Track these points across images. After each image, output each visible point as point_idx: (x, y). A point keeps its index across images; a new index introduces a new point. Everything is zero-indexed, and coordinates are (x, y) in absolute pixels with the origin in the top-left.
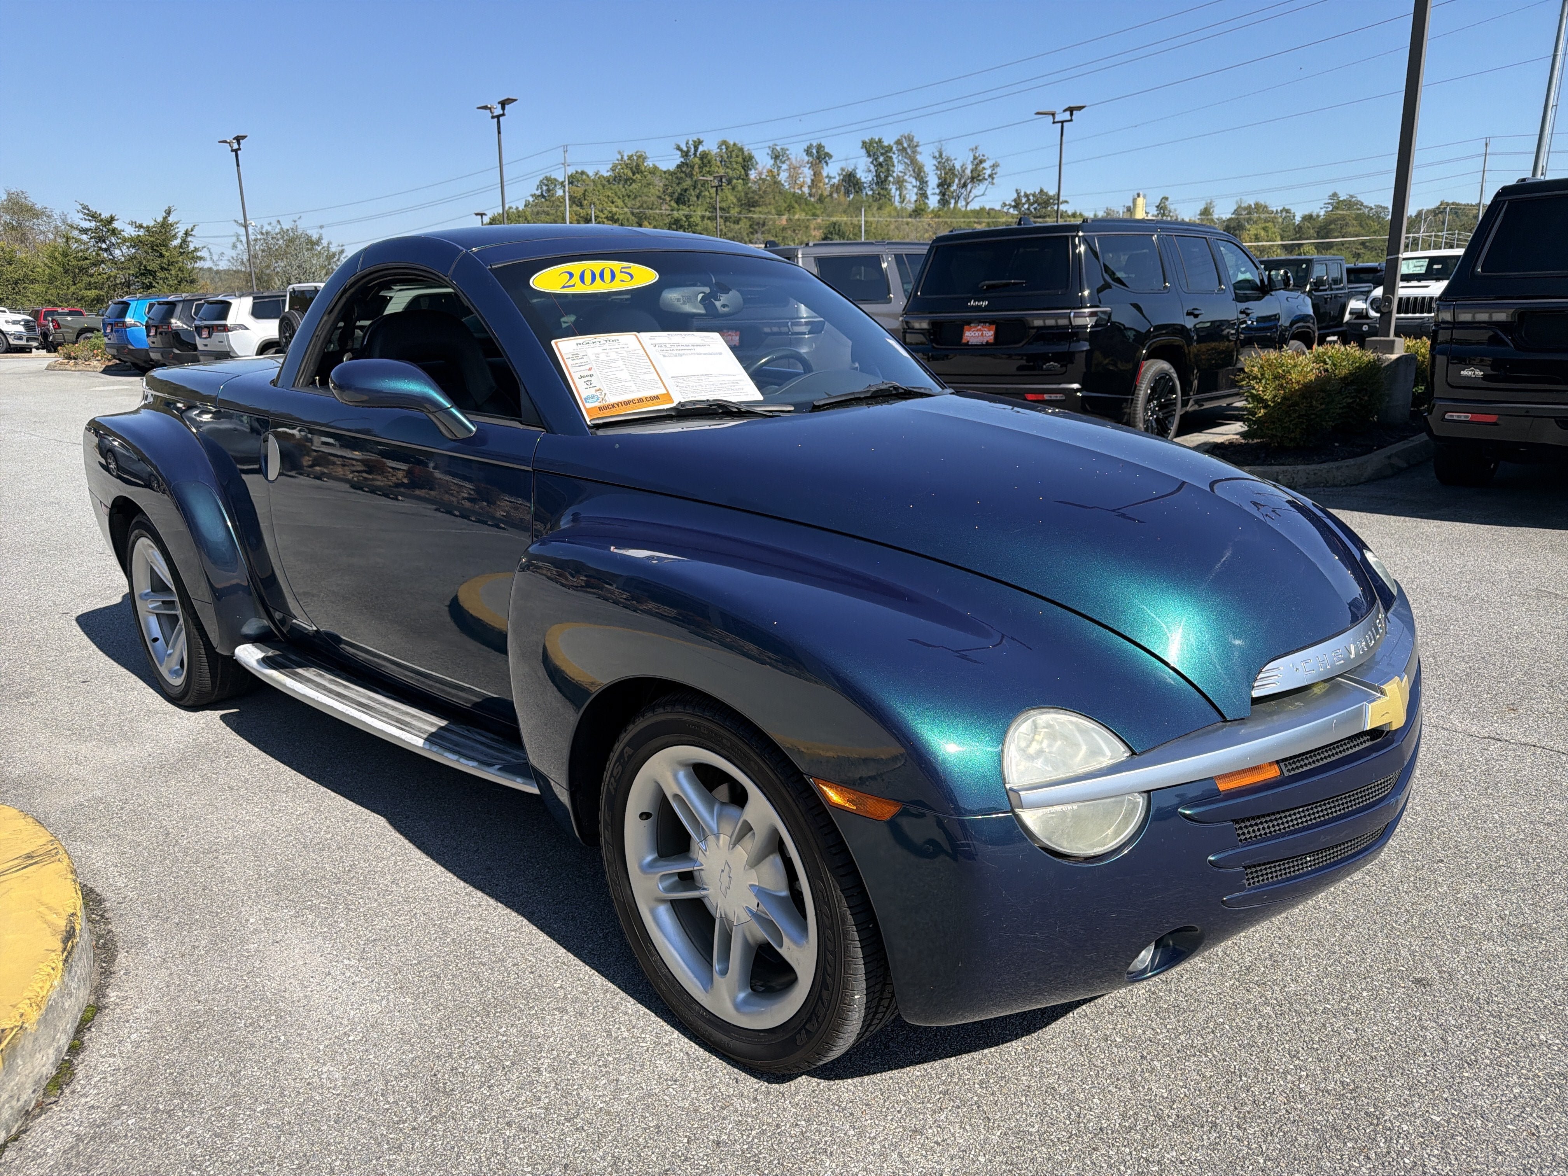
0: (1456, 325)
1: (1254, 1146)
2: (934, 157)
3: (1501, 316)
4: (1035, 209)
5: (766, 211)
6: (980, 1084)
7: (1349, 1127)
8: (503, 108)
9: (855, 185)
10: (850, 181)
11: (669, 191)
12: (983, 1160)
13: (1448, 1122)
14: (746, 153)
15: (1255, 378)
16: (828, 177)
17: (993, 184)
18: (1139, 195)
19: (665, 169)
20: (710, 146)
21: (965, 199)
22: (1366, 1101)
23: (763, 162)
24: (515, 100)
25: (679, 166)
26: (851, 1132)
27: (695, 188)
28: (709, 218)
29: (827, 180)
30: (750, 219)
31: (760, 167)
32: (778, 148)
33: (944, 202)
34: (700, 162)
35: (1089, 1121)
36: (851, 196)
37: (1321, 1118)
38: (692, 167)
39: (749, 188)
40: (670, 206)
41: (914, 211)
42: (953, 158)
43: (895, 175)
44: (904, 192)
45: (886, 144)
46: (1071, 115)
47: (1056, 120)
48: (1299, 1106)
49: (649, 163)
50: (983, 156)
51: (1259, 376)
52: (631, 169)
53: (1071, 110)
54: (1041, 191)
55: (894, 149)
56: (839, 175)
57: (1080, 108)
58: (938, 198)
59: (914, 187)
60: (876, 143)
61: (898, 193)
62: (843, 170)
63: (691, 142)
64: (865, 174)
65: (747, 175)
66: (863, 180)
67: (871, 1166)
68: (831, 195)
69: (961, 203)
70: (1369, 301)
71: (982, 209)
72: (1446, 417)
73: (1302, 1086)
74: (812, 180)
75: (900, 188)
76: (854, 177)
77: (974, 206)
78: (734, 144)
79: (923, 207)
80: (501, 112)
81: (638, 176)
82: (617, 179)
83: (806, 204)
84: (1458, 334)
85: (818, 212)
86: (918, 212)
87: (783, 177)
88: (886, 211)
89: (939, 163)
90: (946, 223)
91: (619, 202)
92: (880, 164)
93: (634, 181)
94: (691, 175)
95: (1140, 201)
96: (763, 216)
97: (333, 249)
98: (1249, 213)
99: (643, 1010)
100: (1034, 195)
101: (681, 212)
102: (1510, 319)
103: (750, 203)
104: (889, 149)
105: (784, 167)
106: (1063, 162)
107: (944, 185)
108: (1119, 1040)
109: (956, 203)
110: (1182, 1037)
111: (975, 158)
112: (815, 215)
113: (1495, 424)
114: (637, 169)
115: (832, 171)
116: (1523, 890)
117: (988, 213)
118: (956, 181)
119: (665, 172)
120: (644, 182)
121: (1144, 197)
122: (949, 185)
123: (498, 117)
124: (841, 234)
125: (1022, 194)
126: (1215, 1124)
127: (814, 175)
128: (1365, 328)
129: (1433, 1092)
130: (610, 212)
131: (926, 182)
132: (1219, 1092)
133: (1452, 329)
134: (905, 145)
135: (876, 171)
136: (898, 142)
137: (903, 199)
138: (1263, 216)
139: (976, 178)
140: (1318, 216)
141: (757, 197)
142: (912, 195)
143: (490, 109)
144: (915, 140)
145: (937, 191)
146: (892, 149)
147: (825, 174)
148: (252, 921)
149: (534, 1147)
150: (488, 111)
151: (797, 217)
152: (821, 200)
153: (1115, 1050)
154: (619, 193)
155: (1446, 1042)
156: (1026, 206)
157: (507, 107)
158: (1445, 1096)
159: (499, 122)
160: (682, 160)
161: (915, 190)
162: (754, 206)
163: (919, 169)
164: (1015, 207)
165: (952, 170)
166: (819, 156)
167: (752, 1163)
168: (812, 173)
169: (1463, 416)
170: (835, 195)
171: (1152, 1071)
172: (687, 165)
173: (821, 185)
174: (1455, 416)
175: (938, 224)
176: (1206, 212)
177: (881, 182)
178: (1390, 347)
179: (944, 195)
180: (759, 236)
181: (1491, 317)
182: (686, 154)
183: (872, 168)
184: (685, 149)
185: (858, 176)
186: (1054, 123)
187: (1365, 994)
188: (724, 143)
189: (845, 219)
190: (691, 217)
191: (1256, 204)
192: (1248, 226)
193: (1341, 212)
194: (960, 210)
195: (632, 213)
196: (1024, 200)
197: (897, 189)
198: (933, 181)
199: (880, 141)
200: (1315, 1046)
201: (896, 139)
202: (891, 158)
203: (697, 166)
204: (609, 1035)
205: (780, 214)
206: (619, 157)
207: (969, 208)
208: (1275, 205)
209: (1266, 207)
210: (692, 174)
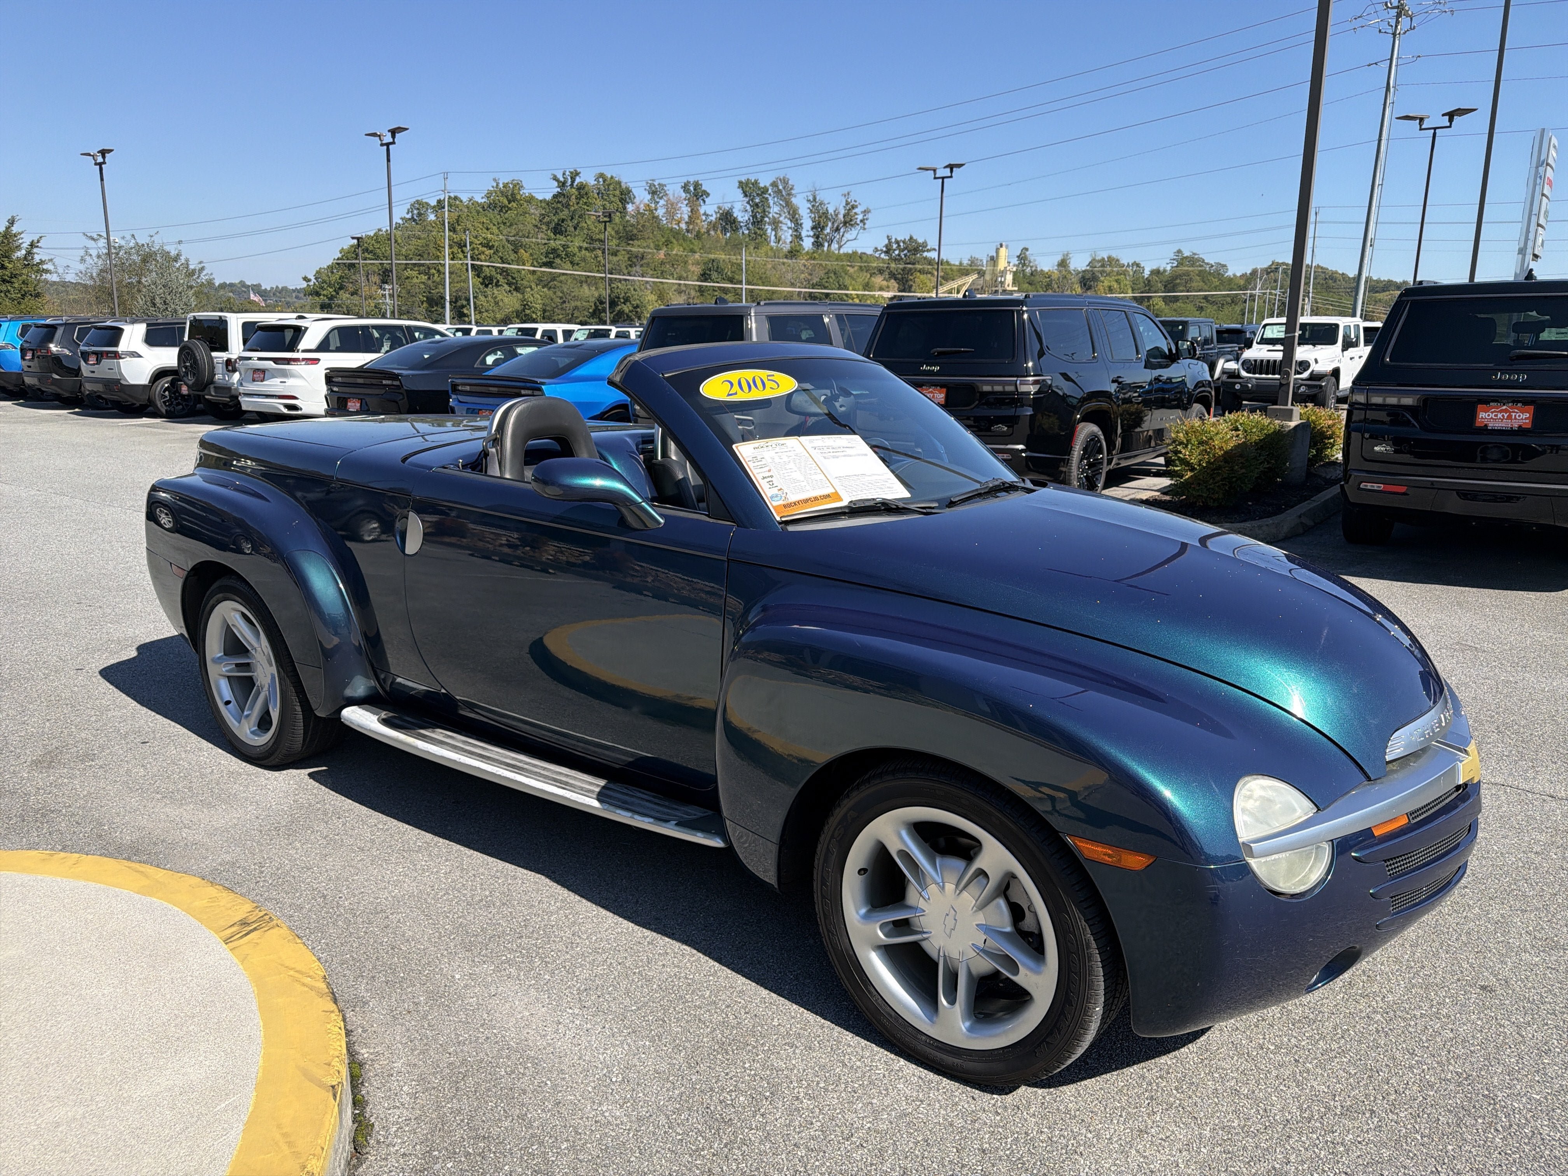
0: (1368, 406)
1: (1409, 1126)
2: (809, 201)
3: (1408, 401)
4: (905, 255)
5: (645, 245)
6: (1177, 1089)
7: (1474, 1107)
8: (393, 137)
9: (731, 223)
10: (727, 219)
11: (545, 220)
12: (1205, 1151)
13: (1546, 1098)
14: (623, 186)
15: (1181, 443)
16: (705, 214)
17: (864, 229)
18: (1001, 246)
19: (540, 198)
20: (587, 178)
21: (838, 243)
22: (1480, 1086)
23: (642, 197)
24: (407, 129)
25: (555, 196)
26: (1089, 1135)
27: (572, 218)
28: (586, 249)
29: (704, 218)
30: (628, 252)
31: (637, 201)
32: (656, 183)
33: (818, 244)
34: (577, 193)
35: (1275, 1115)
36: (728, 234)
37: (1450, 1102)
38: (569, 198)
39: (628, 221)
40: (546, 235)
41: (790, 252)
42: (826, 202)
43: (771, 215)
44: (780, 233)
45: (762, 185)
46: (952, 171)
47: (937, 176)
48: (1432, 1093)
49: (525, 192)
50: (855, 201)
51: (1185, 441)
52: (507, 197)
53: (951, 167)
54: (911, 238)
55: (770, 191)
56: (716, 213)
57: (960, 166)
58: (812, 240)
59: (789, 228)
60: (753, 184)
61: (773, 233)
62: (719, 208)
63: (567, 173)
64: (742, 214)
65: (625, 208)
66: (740, 219)
67: (1118, 1162)
68: (708, 231)
69: (835, 246)
70: (1240, 362)
71: (855, 253)
72: (1361, 486)
73: (1427, 1077)
74: (689, 217)
75: (775, 229)
76: (731, 215)
77: (847, 249)
78: (612, 177)
79: (798, 249)
80: (391, 140)
81: (514, 204)
82: (492, 206)
83: (684, 240)
84: (1371, 415)
85: (696, 248)
86: (793, 253)
87: (660, 212)
88: (763, 250)
89: (813, 206)
90: (821, 265)
91: (495, 230)
92: (757, 205)
93: (510, 209)
94: (567, 206)
95: (1003, 251)
96: (641, 250)
97: (192, 267)
98: (1103, 266)
99: (864, 1042)
100: (904, 242)
101: (558, 242)
102: (1415, 404)
103: (628, 236)
104: (765, 190)
105: (662, 202)
106: (944, 215)
107: (818, 227)
108: (1272, 1048)
109: (829, 245)
110: (1321, 1042)
111: (847, 203)
112: (693, 251)
113: (1404, 494)
114: (512, 198)
115: (710, 209)
116: (1537, 909)
117: (861, 258)
118: (830, 224)
119: (541, 201)
120: (520, 210)
121: (1007, 247)
122: (823, 228)
123: (388, 145)
124: (719, 270)
125: (893, 240)
126: (1372, 1112)
127: (692, 211)
128: (1238, 387)
129: (1526, 1076)
130: (484, 239)
131: (801, 224)
132: (1366, 1085)
133: (1365, 410)
134: (781, 187)
135: (752, 212)
136: (774, 184)
137: (778, 239)
138: (1115, 269)
139: (848, 222)
140: (1165, 271)
141: (635, 231)
142: (787, 235)
143: (379, 136)
144: (790, 182)
145: (812, 233)
146: (768, 190)
147: (702, 211)
148: (457, 976)
149: (828, 1164)
150: (377, 138)
151: (674, 252)
152: (698, 236)
153: (1272, 1056)
154: (494, 221)
155: (1523, 1036)
156: (897, 252)
157: (397, 135)
158: (1537, 1079)
159: (388, 150)
160: (559, 190)
161: (790, 231)
162: (633, 240)
163: (794, 211)
164: (887, 252)
165: (826, 214)
166: (697, 193)
167: (1020, 1166)
168: (689, 210)
169: (1375, 486)
170: (712, 233)
171: (1308, 1071)
172: (564, 195)
173: (699, 221)
174: (1369, 486)
175: (814, 266)
176: (1063, 264)
177: (757, 222)
178: (1289, 415)
179: (818, 237)
180: (638, 268)
181: (1399, 401)
182: (562, 185)
183: (748, 207)
184: (562, 179)
185: (735, 215)
186: (935, 178)
187: (1447, 1000)
188: (601, 175)
189: (723, 256)
190: (568, 247)
191: (1109, 258)
192: (1102, 279)
193: (1186, 268)
194: (833, 253)
195: (508, 241)
196: (895, 246)
197: (772, 230)
198: (807, 224)
199: (756, 183)
200: (1426, 1045)
201: (771, 181)
202: (767, 199)
203: (574, 197)
204: (845, 1065)
205: (658, 248)
206: (495, 185)
207: (842, 251)
208: (1126, 261)
209: (1118, 260)
210: (569, 205)
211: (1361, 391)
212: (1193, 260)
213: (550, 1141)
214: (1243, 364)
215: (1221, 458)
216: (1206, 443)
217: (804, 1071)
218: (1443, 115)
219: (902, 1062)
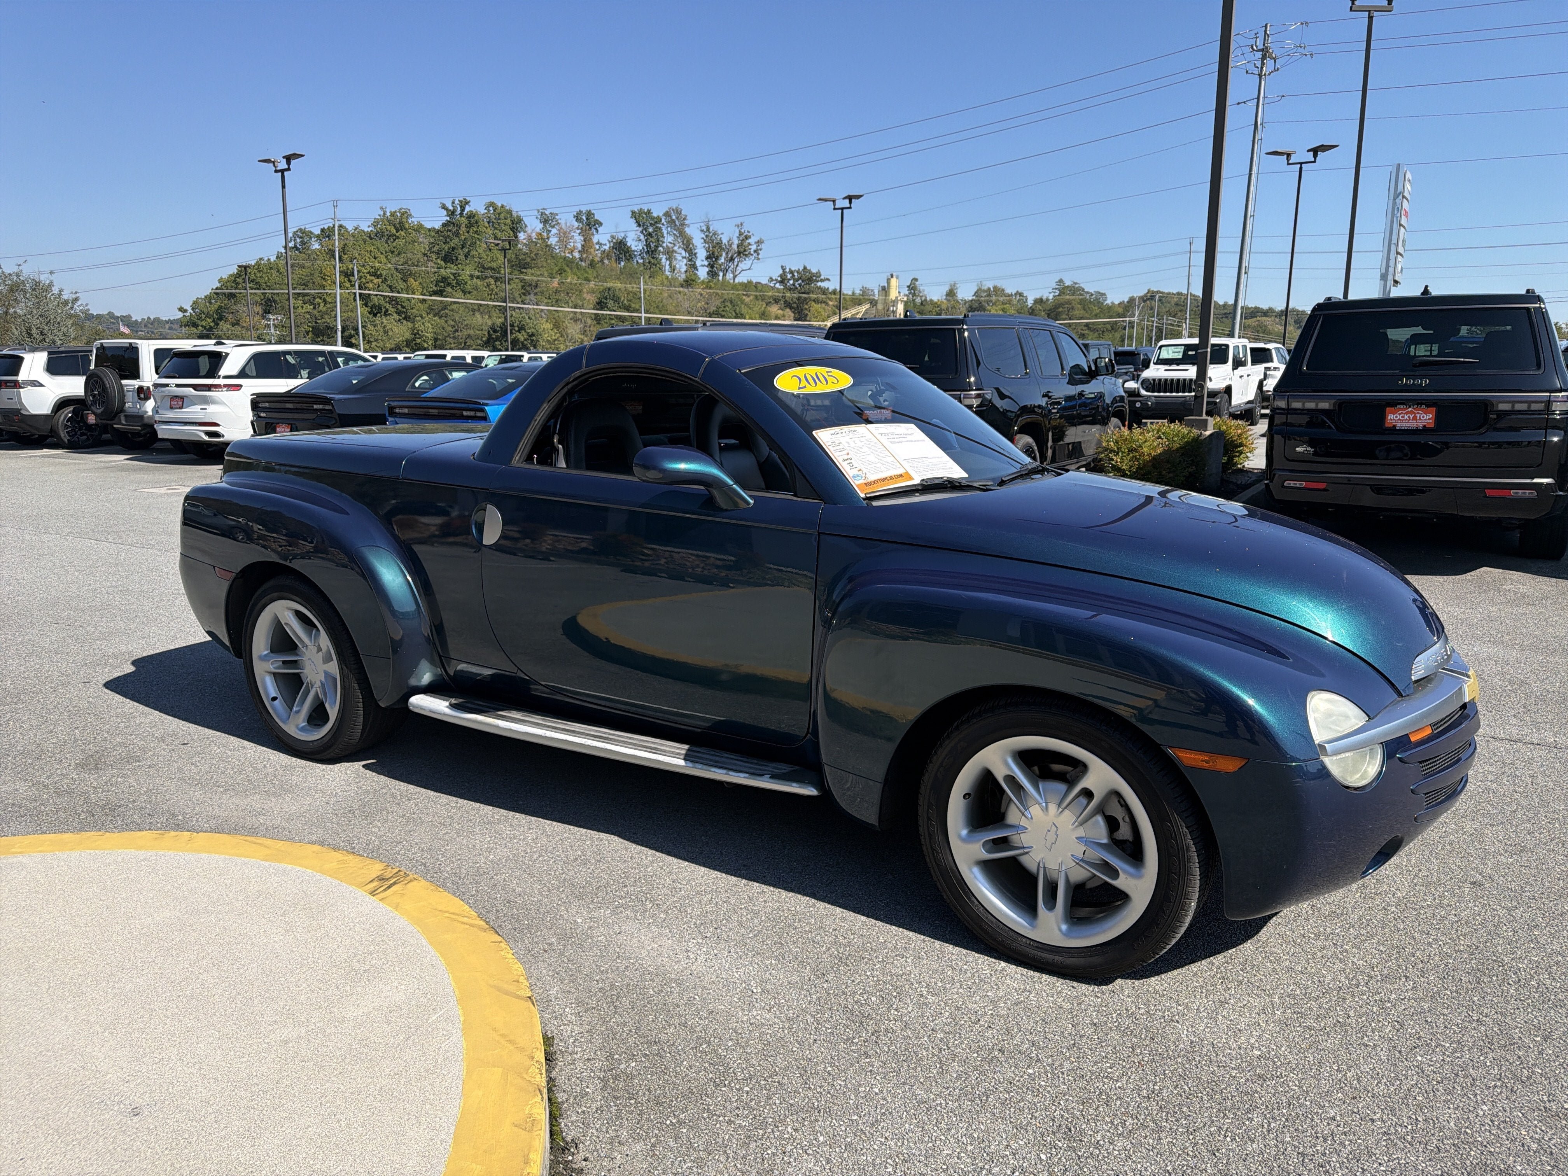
0: (1289, 411)
1: (1439, 986)
2: (702, 231)
3: (1324, 405)
4: (800, 285)
5: (539, 273)
6: (1242, 970)
7: (1487, 969)
8: (288, 163)
9: (625, 253)
10: (621, 248)
11: (434, 249)
12: (1279, 1013)
13: (1542, 959)
14: (514, 214)
15: (1112, 451)
16: (598, 243)
17: (758, 259)
18: (892, 276)
19: (429, 227)
20: (478, 206)
21: (733, 272)
22: (1488, 954)
23: (533, 225)
24: (303, 156)
25: (444, 225)
26: (1180, 1008)
27: (463, 247)
28: (478, 277)
29: (597, 247)
30: (522, 280)
31: (529, 230)
32: (547, 212)
33: (713, 274)
34: (466, 222)
35: (1328, 984)
36: (622, 264)
37: (1467, 966)
38: (459, 226)
39: (520, 250)
40: (435, 263)
41: (686, 281)
42: (720, 233)
43: (664, 245)
44: (674, 263)
45: (655, 215)
46: (850, 202)
47: (837, 207)
48: (1451, 961)
49: (414, 221)
50: (748, 232)
51: (1116, 449)
52: (394, 225)
53: (850, 198)
54: (805, 268)
55: (663, 221)
56: (609, 242)
57: (858, 197)
58: (707, 269)
59: (683, 258)
60: (646, 214)
61: (668, 262)
62: (613, 237)
63: (457, 202)
64: (635, 242)
65: (516, 237)
66: (634, 248)
67: (1209, 1025)
68: (602, 261)
69: (729, 276)
70: (1140, 382)
71: (750, 282)
72: (1285, 484)
73: (1445, 950)
74: (583, 246)
75: (669, 259)
76: (625, 245)
77: (742, 279)
78: (502, 206)
79: (693, 278)
80: (286, 167)
81: (403, 233)
82: (380, 234)
83: (578, 268)
84: (1291, 419)
85: (590, 277)
86: (689, 282)
87: (553, 241)
88: (659, 279)
89: (707, 236)
90: (717, 294)
91: (383, 258)
92: (650, 234)
93: (398, 238)
94: (457, 235)
95: (894, 281)
96: (535, 278)
97: (65, 297)
98: (989, 295)
100: (798, 272)
101: (448, 271)
102: (1332, 408)
103: (521, 265)
104: (658, 220)
105: (554, 231)
106: (844, 244)
107: (712, 257)
108: (1312, 936)
109: (724, 275)
110: (1351, 930)
111: (741, 234)
112: (587, 280)
113: (1325, 490)
114: (400, 226)
115: (603, 238)
116: (1502, 823)
117: (756, 287)
118: (724, 254)
119: (429, 230)
120: (409, 239)
121: (897, 278)
122: (717, 258)
123: (282, 171)
124: (616, 299)
125: (788, 270)
126: (1407, 977)
127: (585, 241)
128: (1138, 405)
129: (1524, 944)
130: (372, 267)
131: (695, 254)
132: (1396, 959)
133: (1287, 414)
134: (674, 217)
135: (646, 241)
136: (667, 214)
137: (673, 269)
138: (1001, 299)
139: (742, 252)
140: (1047, 300)
141: (528, 260)
142: (681, 265)
143: (274, 162)
144: (683, 213)
145: (706, 263)
146: (661, 220)
147: (595, 240)
148: (579, 921)
149: (966, 1042)
150: (271, 165)
151: (568, 281)
152: (592, 264)
153: (1313, 942)
154: (381, 249)
155: (1513, 916)
156: (791, 282)
157: (292, 162)
158: (1532, 946)
159: (283, 177)
160: (448, 218)
161: (685, 261)
162: (525, 268)
163: (687, 241)
164: (782, 282)
165: (719, 244)
166: (589, 223)
167: (1129, 1033)
168: (582, 239)
169: (1298, 484)
170: (606, 261)
171: (1346, 951)
172: (453, 224)
173: (592, 250)
174: (1292, 484)
175: (710, 294)
176: (951, 293)
177: (651, 251)
178: (1204, 425)
179: (712, 267)
180: (532, 297)
181: (1317, 405)
182: (452, 213)
183: (642, 237)
184: (451, 208)
185: (629, 244)
186: (835, 209)
187: (1446, 894)
188: (492, 204)
189: (619, 285)
190: (459, 275)
191: (995, 287)
192: (989, 308)
193: (1068, 297)
194: (728, 282)
195: (397, 269)
196: (789, 276)
197: (667, 259)
198: (701, 254)
199: (649, 212)
200: (1437, 927)
201: (664, 211)
202: (660, 229)
203: (463, 226)
204: (954, 969)
205: (552, 277)
206: (382, 213)
207: (737, 280)
208: (1010, 290)
209: (1003, 290)
210: (458, 233)
211: (1282, 397)
212: (1075, 289)
213: (716, 1041)
214: (1142, 383)
215: (1150, 464)
216: (1135, 450)
217: (920, 975)
218: (1308, 151)
219: (1003, 964)
